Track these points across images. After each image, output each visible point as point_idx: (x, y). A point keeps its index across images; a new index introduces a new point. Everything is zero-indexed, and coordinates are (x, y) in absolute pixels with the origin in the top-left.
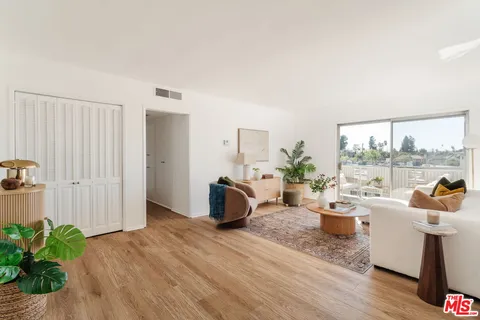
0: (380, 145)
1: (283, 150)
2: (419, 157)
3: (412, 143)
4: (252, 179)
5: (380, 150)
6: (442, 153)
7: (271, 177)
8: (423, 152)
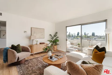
0: (87, 34)
1: (50, 35)
2: (96, 37)
3: (94, 34)
4: (35, 45)
5: (87, 35)
6: (101, 36)
7: (44, 43)
8: (97, 36)
